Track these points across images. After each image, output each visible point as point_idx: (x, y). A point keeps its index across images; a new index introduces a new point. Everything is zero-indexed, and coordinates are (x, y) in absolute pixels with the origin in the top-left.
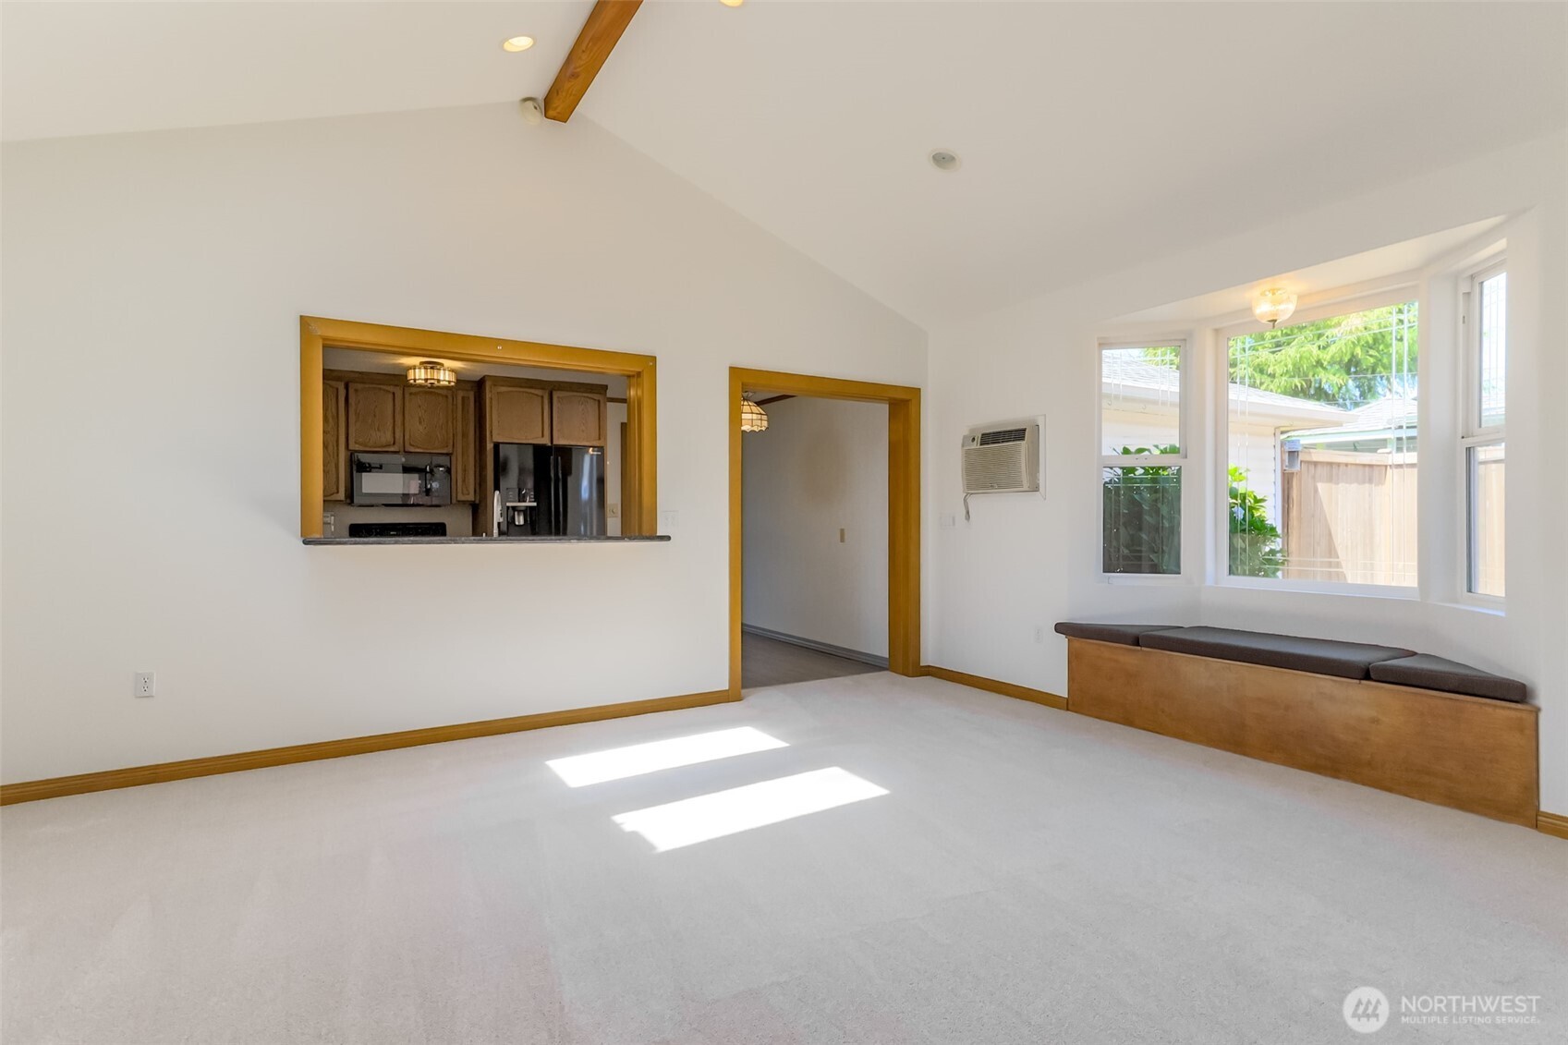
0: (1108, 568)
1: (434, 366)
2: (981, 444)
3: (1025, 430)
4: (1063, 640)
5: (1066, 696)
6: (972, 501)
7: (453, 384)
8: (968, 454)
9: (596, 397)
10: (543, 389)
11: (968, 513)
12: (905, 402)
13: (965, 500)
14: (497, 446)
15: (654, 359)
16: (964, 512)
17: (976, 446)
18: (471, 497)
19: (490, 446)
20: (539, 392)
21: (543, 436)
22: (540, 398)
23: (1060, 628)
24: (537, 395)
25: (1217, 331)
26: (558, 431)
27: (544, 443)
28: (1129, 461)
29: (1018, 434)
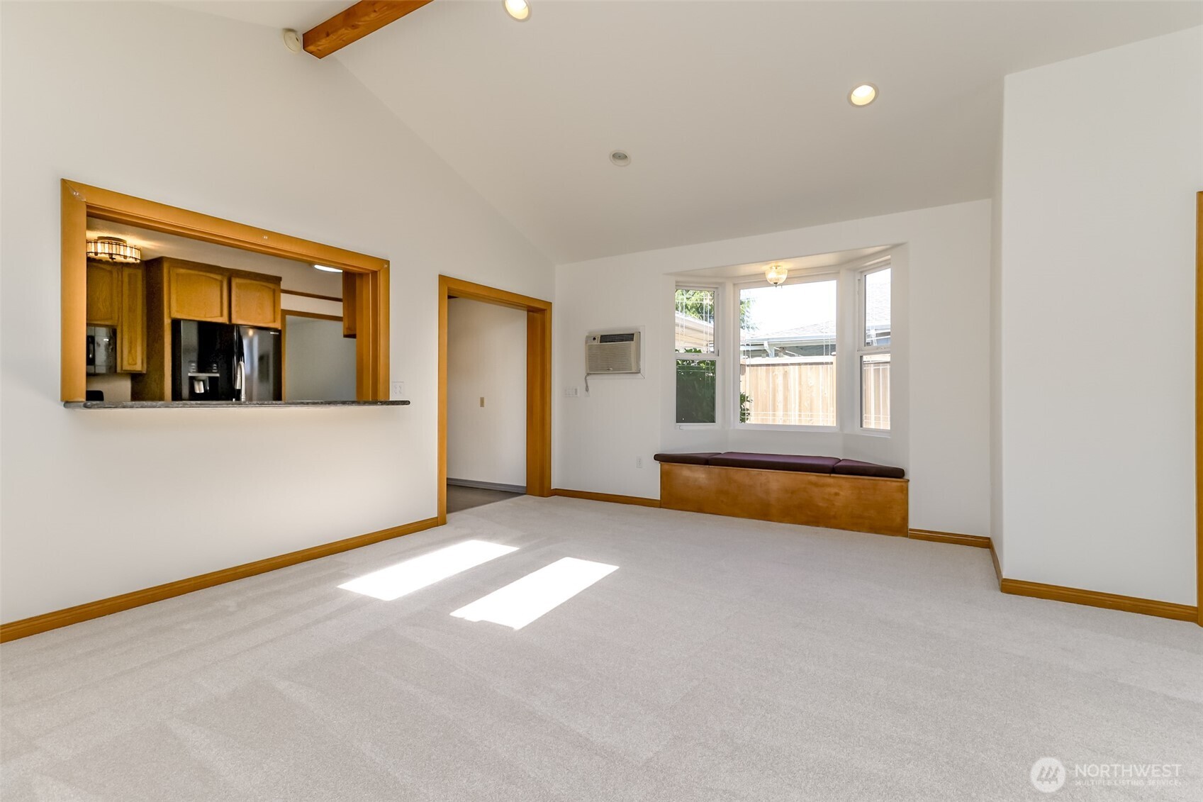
0: (678, 421)
1: (119, 242)
2: (601, 342)
3: (633, 334)
4: (657, 465)
5: (659, 499)
6: (591, 380)
7: (138, 261)
8: (590, 348)
9: (271, 286)
10: (221, 274)
11: (587, 386)
12: (542, 311)
13: (586, 377)
14: (176, 324)
15: (388, 262)
16: (585, 385)
17: (597, 343)
18: (139, 366)
19: (167, 322)
20: (219, 277)
21: (222, 315)
22: (219, 283)
23: (657, 457)
24: (216, 280)
25: (734, 285)
26: (237, 312)
27: (224, 322)
28: (690, 357)
29: (629, 337)
